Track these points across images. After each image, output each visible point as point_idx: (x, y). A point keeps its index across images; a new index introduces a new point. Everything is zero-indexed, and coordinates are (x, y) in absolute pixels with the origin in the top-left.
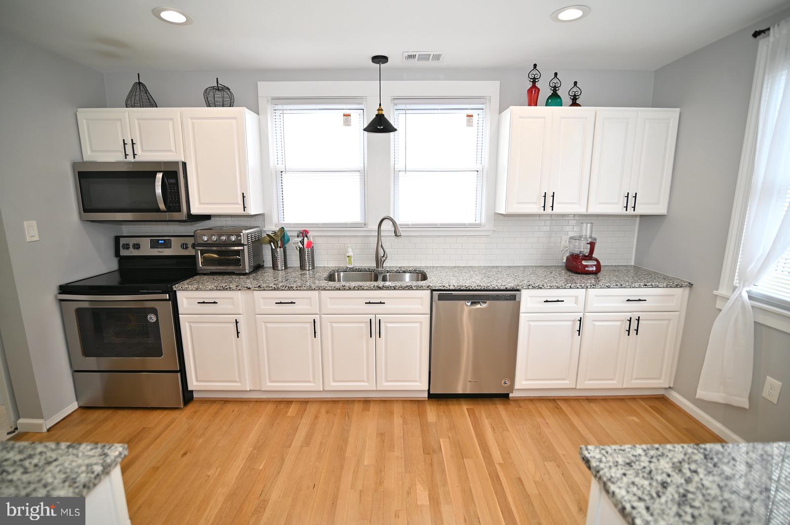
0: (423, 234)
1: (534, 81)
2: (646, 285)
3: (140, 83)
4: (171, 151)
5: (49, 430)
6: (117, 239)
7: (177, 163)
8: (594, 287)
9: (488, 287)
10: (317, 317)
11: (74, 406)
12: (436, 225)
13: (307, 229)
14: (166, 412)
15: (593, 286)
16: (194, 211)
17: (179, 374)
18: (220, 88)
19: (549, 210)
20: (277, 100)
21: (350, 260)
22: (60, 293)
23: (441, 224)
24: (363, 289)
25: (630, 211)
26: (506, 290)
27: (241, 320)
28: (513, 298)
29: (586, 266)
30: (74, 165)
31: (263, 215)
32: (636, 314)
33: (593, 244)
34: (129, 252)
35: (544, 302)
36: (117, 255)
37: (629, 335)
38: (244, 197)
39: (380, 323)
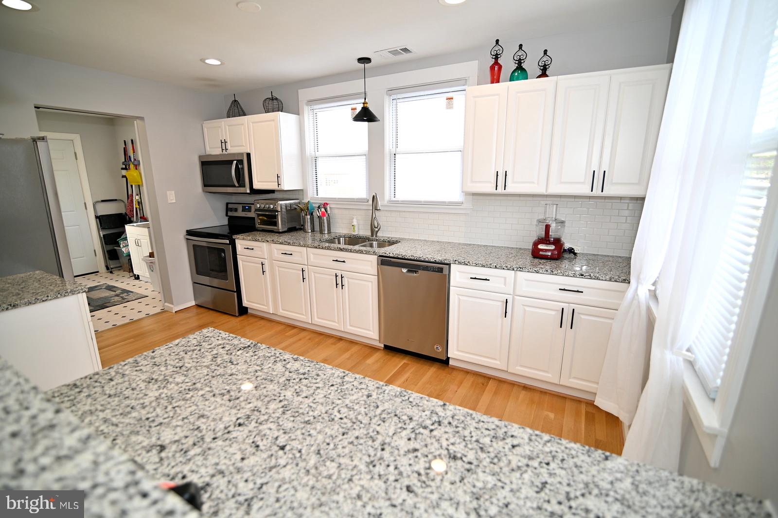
0: (403, 209)
1: (497, 57)
2: (583, 275)
3: (235, 101)
4: (243, 146)
5: (175, 312)
6: (227, 204)
7: (242, 154)
8: (521, 270)
9: (420, 257)
10: (305, 268)
11: (193, 303)
12: (421, 202)
13: (327, 202)
14: (229, 317)
15: (519, 269)
16: (256, 186)
17: (235, 294)
18: (273, 99)
19: (500, 190)
20: (311, 102)
21: (354, 229)
22: (187, 235)
23: (425, 202)
24: (331, 249)
26: (435, 262)
27: (266, 262)
28: (441, 270)
29: (542, 250)
30: (200, 157)
31: (302, 190)
32: (573, 306)
33: (548, 227)
34: (230, 214)
35: (471, 278)
36: (227, 215)
37: (561, 327)
38: (278, 177)
39: (342, 277)
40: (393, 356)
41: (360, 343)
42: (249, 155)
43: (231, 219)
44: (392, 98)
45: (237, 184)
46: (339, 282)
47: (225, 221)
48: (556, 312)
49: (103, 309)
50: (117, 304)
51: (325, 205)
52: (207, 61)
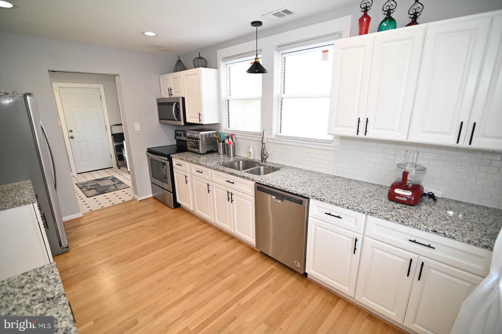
1: (366, 10)
2: (436, 232)
3: (179, 60)
4: (181, 92)
5: (139, 201)
6: (176, 130)
7: (178, 98)
8: (372, 214)
9: (285, 189)
10: (210, 183)
11: (151, 195)
12: (299, 138)
13: (234, 133)
14: (169, 208)
15: (370, 213)
16: (189, 120)
17: (172, 194)
18: (200, 58)
19: (361, 134)
20: (226, 59)
21: (250, 155)
22: (147, 152)
23: (302, 138)
24: (225, 172)
25: (461, 144)
26: (297, 195)
27: (188, 175)
28: (301, 203)
29: (399, 195)
30: (157, 99)
31: (219, 124)
32: (423, 259)
33: (405, 174)
34: (178, 137)
35: (326, 213)
36: (175, 138)
37: (408, 276)
38: (199, 115)
39: (231, 195)
40: (266, 260)
41: (245, 243)
42: (183, 99)
43: (178, 141)
44: (281, 53)
45: (176, 120)
46: (230, 197)
47: (175, 142)
48: (405, 260)
49: (103, 194)
50: (111, 191)
51: (232, 136)
52: (146, 34)
